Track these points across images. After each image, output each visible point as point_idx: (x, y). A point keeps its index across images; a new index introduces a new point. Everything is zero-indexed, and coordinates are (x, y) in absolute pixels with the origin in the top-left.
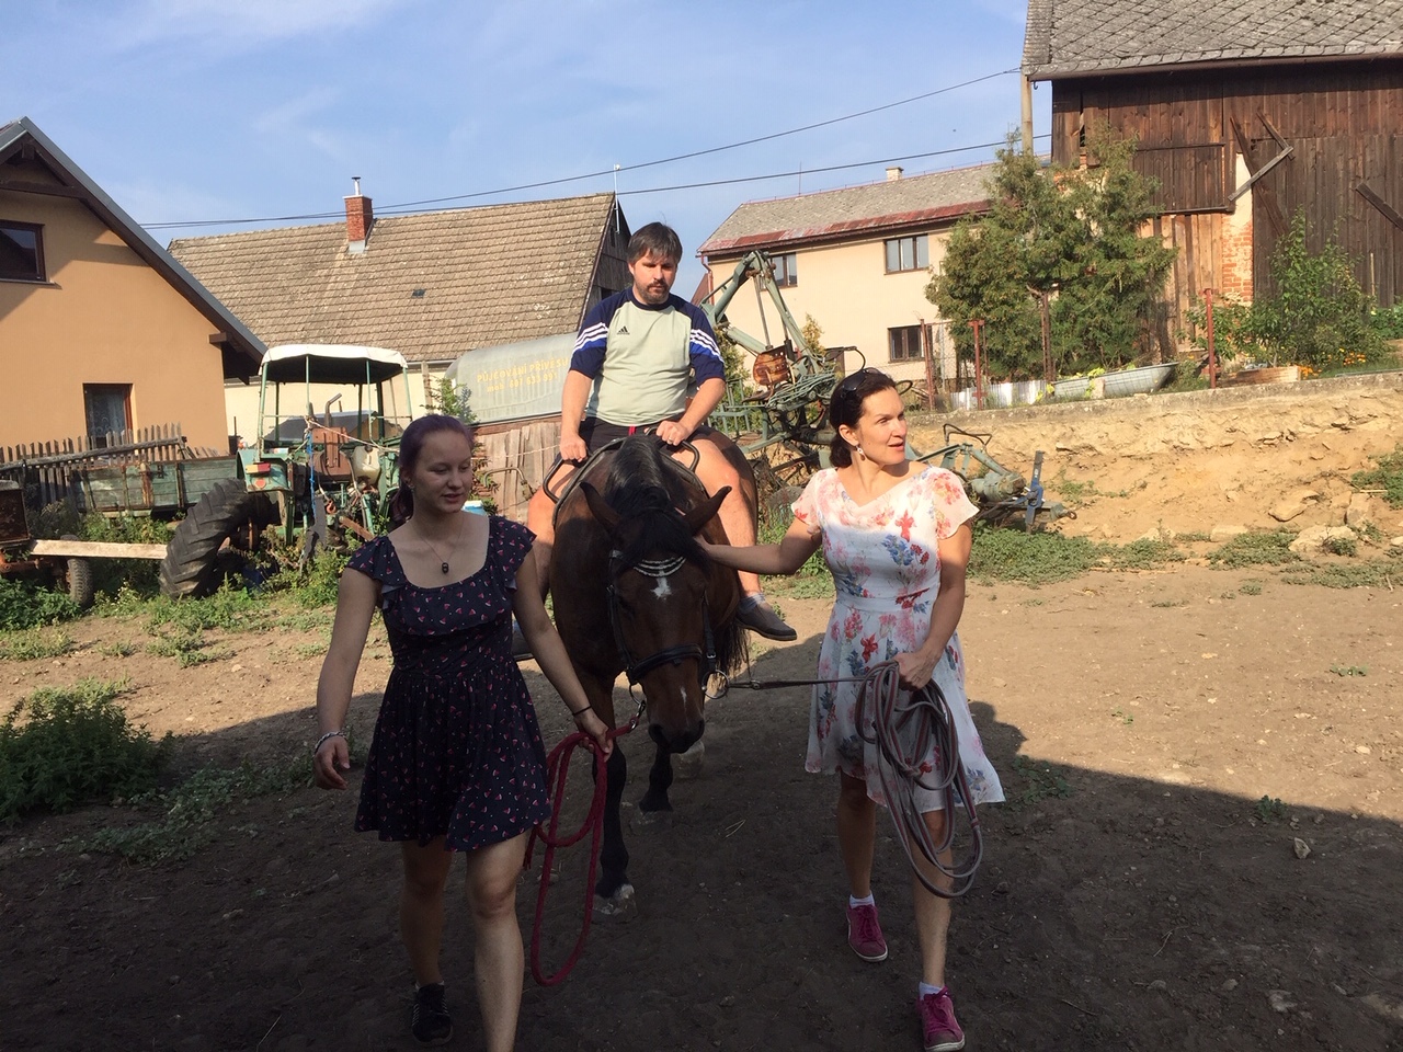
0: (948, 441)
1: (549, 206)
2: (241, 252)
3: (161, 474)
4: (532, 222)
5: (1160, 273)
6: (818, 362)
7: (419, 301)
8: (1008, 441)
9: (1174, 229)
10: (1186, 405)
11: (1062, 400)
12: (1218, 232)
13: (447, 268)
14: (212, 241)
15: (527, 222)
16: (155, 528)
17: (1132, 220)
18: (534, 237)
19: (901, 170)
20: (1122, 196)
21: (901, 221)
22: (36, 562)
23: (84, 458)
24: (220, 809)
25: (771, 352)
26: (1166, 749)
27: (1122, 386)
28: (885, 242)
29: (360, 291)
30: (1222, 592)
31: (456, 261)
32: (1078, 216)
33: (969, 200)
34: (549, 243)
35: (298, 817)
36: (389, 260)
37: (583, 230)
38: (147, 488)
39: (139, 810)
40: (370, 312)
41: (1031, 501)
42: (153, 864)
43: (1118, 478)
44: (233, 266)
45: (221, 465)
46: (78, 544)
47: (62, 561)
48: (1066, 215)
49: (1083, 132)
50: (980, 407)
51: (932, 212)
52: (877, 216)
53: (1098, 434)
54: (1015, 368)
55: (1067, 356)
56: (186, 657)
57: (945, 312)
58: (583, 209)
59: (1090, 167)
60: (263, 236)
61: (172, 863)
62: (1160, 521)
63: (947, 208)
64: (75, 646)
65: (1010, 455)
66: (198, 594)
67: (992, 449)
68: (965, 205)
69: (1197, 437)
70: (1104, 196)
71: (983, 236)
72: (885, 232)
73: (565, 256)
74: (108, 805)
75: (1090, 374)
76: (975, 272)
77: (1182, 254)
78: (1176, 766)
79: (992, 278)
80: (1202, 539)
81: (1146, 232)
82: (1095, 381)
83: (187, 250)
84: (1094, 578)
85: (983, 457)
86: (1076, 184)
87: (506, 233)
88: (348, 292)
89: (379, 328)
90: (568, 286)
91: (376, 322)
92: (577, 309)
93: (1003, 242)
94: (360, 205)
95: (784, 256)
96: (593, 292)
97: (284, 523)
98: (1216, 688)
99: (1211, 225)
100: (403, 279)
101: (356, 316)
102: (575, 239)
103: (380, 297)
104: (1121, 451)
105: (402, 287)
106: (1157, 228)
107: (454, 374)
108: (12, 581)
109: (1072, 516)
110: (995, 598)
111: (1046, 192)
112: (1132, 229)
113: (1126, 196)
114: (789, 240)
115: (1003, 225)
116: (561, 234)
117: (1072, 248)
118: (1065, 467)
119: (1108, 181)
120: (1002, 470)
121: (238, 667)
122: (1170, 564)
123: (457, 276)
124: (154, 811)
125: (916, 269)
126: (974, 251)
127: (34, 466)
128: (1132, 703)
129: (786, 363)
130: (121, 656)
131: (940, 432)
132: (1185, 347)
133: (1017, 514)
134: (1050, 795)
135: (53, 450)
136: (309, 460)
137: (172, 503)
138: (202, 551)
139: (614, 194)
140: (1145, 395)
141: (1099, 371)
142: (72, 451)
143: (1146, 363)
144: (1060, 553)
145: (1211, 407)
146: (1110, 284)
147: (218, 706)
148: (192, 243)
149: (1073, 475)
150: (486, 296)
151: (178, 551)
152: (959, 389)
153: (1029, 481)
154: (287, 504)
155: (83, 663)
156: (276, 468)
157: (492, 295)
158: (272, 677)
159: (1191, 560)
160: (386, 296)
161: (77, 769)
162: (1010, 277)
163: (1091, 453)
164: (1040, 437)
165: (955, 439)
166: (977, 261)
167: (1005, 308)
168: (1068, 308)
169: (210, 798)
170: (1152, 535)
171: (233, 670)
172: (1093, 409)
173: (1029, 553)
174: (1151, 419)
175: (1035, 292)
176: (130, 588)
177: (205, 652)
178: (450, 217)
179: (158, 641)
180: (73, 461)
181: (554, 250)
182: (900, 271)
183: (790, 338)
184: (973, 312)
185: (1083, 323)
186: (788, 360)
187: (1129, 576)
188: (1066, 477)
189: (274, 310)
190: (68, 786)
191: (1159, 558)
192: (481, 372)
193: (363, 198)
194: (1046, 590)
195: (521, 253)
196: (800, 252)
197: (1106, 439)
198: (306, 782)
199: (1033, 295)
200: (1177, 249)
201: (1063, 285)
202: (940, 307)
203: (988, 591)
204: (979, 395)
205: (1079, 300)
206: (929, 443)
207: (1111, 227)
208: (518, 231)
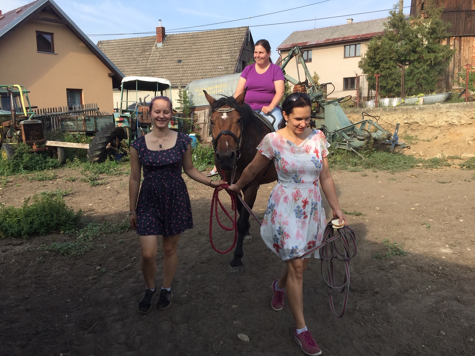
0: (363, 118)
1: (226, 31)
2: (121, 45)
3: (89, 120)
4: (219, 37)
5: (448, 59)
6: (317, 88)
7: (180, 64)
8: (386, 119)
9: (455, 42)
10: (455, 108)
11: (407, 105)
12: (471, 44)
13: (190, 53)
14: (112, 42)
15: (218, 37)
16: (87, 138)
17: (439, 38)
18: (220, 42)
19: (352, 20)
20: (436, 29)
21: (351, 39)
22: (47, 148)
23: (65, 113)
24: (95, 238)
25: (300, 83)
26: (443, 239)
27: (431, 100)
28: (345, 46)
29: (160, 60)
30: (465, 179)
31: (193, 50)
32: (419, 36)
33: (377, 31)
34: (225, 44)
35: (122, 242)
36: (170, 49)
37: (237, 40)
38: (84, 124)
39: (69, 236)
40: (163, 67)
41: (393, 141)
42: (69, 256)
43: (426, 135)
44: (118, 50)
45: (109, 118)
46: (61, 142)
47: (56, 148)
48: (414, 36)
49: (423, 4)
50: (376, 106)
51: (363, 35)
52: (342, 36)
53: (421, 118)
54: (390, 93)
55: (410, 89)
56: (92, 183)
57: (365, 72)
58: (237, 32)
59: (425, 18)
60: (129, 40)
61: (76, 256)
62: (442, 151)
63: (369, 34)
64: (58, 177)
65: (386, 125)
66: (99, 161)
67: (380, 122)
68: (375, 33)
69: (459, 120)
70: (429, 29)
71: (382, 43)
72: (345, 42)
73: (230, 49)
74: (58, 233)
75: (418, 96)
76: (378, 57)
77: (457, 52)
78: (447, 246)
79: (384, 59)
80: (457, 158)
81: (444, 43)
82: (420, 98)
83: (104, 45)
84: (415, 171)
85: (376, 125)
86: (419, 24)
87: (210, 40)
88: (156, 60)
89: (166, 73)
90: (231, 60)
91: (165, 71)
92: (233, 68)
93: (390, 45)
94: (161, 30)
95: (308, 51)
96: (239, 62)
97: (128, 139)
98: (463, 216)
99: (469, 41)
100: (175, 56)
101: (158, 69)
102: (234, 43)
103: (167, 62)
104: (429, 124)
105: (174, 59)
106: (448, 42)
107: (188, 89)
108: (39, 154)
109: (409, 148)
110: (377, 177)
111: (407, 27)
112: (439, 42)
113: (438, 29)
114: (310, 45)
115: (390, 40)
116: (229, 41)
117: (416, 48)
118: (407, 130)
119: (431, 23)
120: (383, 130)
121: (109, 187)
122: (445, 167)
123: (193, 55)
124: (73, 237)
125: (355, 56)
126: (378, 48)
127: (49, 116)
128: (430, 220)
129: (306, 88)
130: (71, 181)
131: (360, 115)
132: (456, 87)
133: (388, 146)
134: (397, 254)
135: (55, 111)
136: (137, 117)
137: (93, 130)
138: (101, 147)
139: (248, 27)
140: (440, 104)
141: (422, 94)
142: (61, 111)
143: (440, 92)
144: (403, 162)
145: (465, 109)
146: (429, 62)
147: (100, 201)
148: (105, 42)
149: (409, 132)
150: (202, 63)
151: (93, 147)
152: (368, 100)
153: (393, 134)
154: (129, 132)
155: (59, 183)
156: (125, 120)
157: (204, 62)
158: (120, 191)
159: (453, 166)
160: (169, 62)
161: (48, 221)
162: (391, 59)
163: (417, 125)
164: (398, 118)
165: (366, 118)
166: (379, 53)
167: (388, 70)
168: (412, 71)
169: (93, 234)
170: (439, 156)
171: (107, 188)
172: (419, 108)
173: (391, 161)
174: (441, 113)
175: (400, 65)
176: (77, 158)
177: (99, 182)
178: (191, 34)
179: (84, 177)
180: (62, 114)
181: (226, 47)
182: (350, 57)
183: (308, 79)
184: (376, 72)
185: (417, 77)
186: (306, 87)
187: (429, 171)
188: (407, 133)
189: (131, 66)
190: (45, 226)
191: (441, 165)
192: (197, 88)
193: (162, 27)
194: (397, 175)
195: (215, 48)
196: (313, 50)
197: (423, 120)
198: (126, 230)
199: (399, 66)
200: (455, 49)
201: (411, 62)
202: (364, 70)
203: (375, 174)
204: (376, 102)
205: (416, 68)
206: (356, 119)
207: (431, 40)
208: (214, 40)
